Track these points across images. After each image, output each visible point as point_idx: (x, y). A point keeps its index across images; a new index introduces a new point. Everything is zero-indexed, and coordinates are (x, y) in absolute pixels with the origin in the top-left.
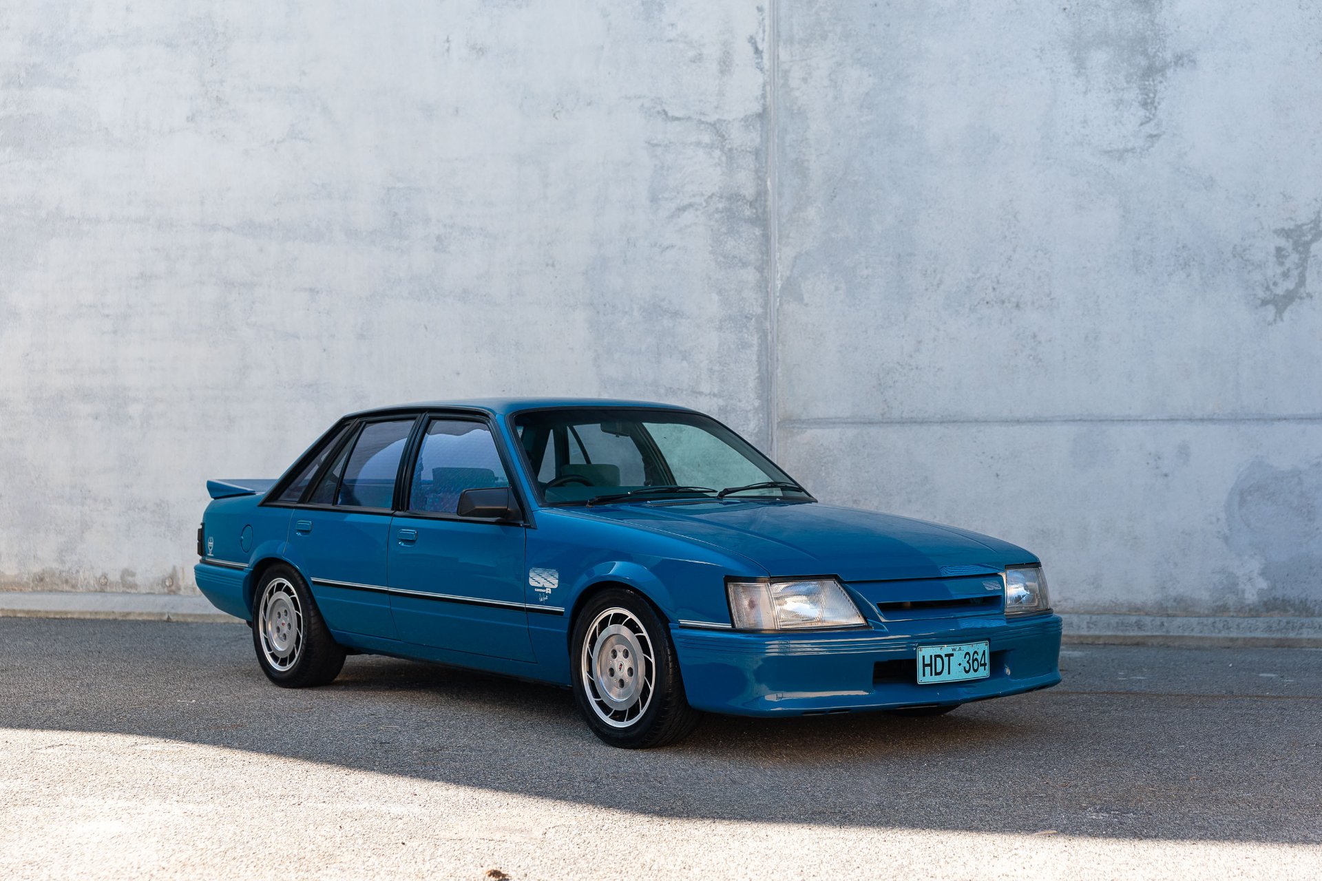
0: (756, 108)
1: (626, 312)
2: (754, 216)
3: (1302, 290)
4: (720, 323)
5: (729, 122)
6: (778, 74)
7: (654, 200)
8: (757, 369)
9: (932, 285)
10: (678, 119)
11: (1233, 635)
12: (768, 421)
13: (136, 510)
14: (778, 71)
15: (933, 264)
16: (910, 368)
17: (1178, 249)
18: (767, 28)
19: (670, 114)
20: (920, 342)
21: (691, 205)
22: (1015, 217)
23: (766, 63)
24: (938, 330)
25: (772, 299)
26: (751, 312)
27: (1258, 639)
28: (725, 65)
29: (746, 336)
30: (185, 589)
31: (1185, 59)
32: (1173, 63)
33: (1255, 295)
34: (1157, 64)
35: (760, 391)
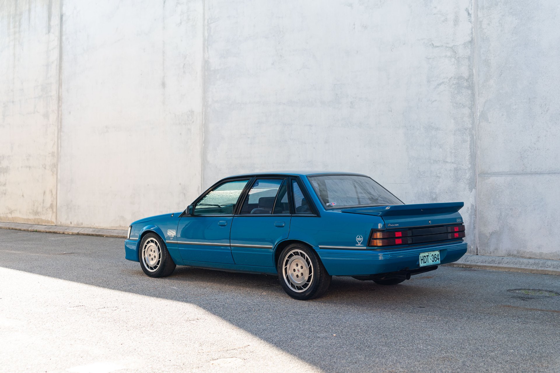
0: (469, 39)
1: (418, 129)
2: (468, 85)
4: (455, 132)
5: (458, 46)
7: (429, 82)
8: (469, 151)
9: (544, 111)
10: (438, 47)
12: (474, 173)
14: (478, 22)
15: (545, 101)
16: (535, 149)
19: (435, 45)
20: (539, 137)
21: (443, 83)
23: (473, 19)
24: (547, 131)
25: (476, 121)
26: (467, 127)
28: (456, 22)
29: (465, 137)
35: (471, 161)
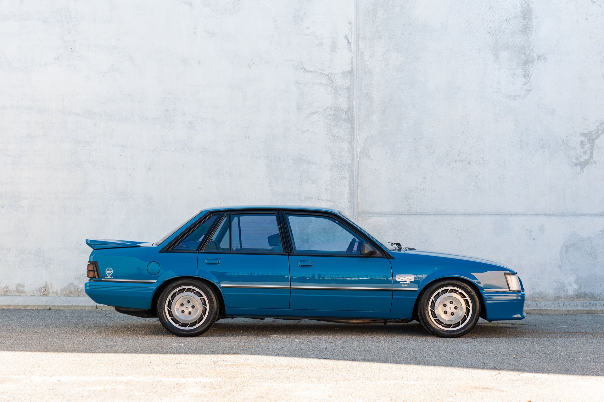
0: (348, 68)
1: (285, 161)
2: (347, 118)
3: (591, 159)
4: (331, 167)
5: (335, 74)
6: (358, 53)
7: (299, 109)
8: (349, 189)
9: (430, 153)
10: (311, 72)
11: (568, 309)
12: (354, 213)
13: (25, 254)
15: (431, 143)
16: (420, 190)
17: (539, 140)
18: (353, 32)
19: (307, 69)
20: (425, 178)
21: (317, 112)
22: (468, 123)
23: (353, 48)
24: (433, 173)
25: (355, 157)
26: (346, 162)
27: (579, 310)
28: (333, 48)
29: (344, 174)
30: (52, 293)
31: (542, 57)
32: (537, 59)
33: (572, 161)
34: (530, 58)
35: (350, 199)
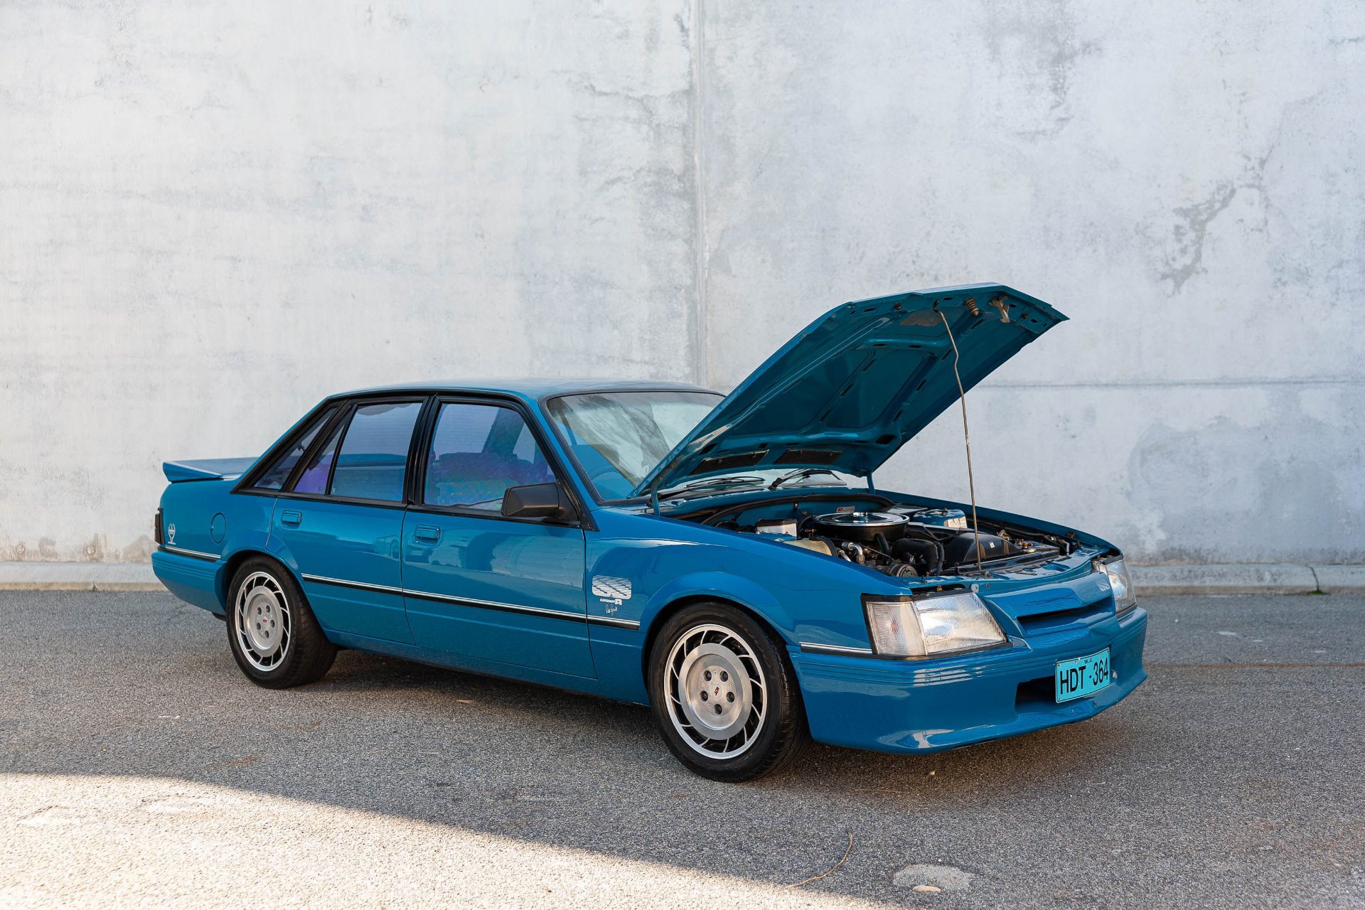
0: (683, 84)
1: (557, 283)
2: (682, 190)
3: (1198, 265)
4: (650, 293)
5: (657, 98)
6: (704, 52)
7: (583, 173)
8: (687, 337)
9: (855, 259)
10: (606, 94)
11: (1144, 584)
13: (54, 479)
14: (704, 49)
15: (856, 238)
17: (1085, 226)
18: (693, 8)
19: (598, 89)
21: (619, 179)
23: (692, 41)
25: (700, 270)
26: (680, 283)
27: (1166, 587)
28: (652, 41)
29: (676, 306)
30: (108, 556)
31: (1092, 47)
32: (1081, 51)
33: (1155, 269)
34: (1066, 51)
35: (690, 360)
